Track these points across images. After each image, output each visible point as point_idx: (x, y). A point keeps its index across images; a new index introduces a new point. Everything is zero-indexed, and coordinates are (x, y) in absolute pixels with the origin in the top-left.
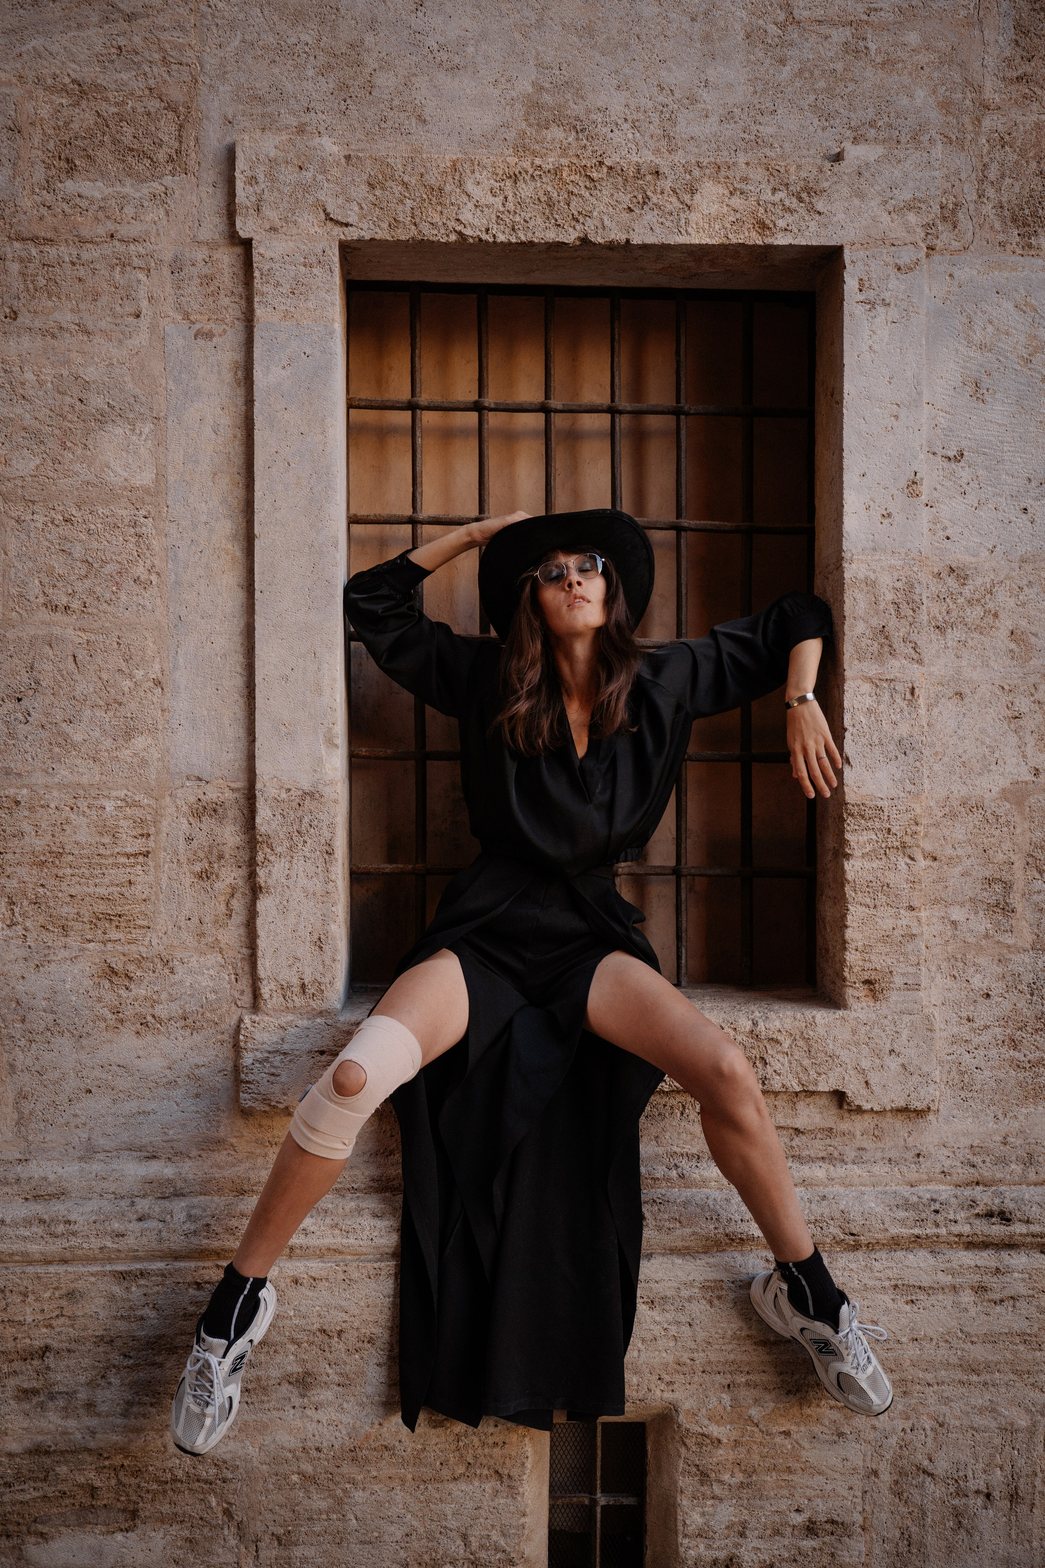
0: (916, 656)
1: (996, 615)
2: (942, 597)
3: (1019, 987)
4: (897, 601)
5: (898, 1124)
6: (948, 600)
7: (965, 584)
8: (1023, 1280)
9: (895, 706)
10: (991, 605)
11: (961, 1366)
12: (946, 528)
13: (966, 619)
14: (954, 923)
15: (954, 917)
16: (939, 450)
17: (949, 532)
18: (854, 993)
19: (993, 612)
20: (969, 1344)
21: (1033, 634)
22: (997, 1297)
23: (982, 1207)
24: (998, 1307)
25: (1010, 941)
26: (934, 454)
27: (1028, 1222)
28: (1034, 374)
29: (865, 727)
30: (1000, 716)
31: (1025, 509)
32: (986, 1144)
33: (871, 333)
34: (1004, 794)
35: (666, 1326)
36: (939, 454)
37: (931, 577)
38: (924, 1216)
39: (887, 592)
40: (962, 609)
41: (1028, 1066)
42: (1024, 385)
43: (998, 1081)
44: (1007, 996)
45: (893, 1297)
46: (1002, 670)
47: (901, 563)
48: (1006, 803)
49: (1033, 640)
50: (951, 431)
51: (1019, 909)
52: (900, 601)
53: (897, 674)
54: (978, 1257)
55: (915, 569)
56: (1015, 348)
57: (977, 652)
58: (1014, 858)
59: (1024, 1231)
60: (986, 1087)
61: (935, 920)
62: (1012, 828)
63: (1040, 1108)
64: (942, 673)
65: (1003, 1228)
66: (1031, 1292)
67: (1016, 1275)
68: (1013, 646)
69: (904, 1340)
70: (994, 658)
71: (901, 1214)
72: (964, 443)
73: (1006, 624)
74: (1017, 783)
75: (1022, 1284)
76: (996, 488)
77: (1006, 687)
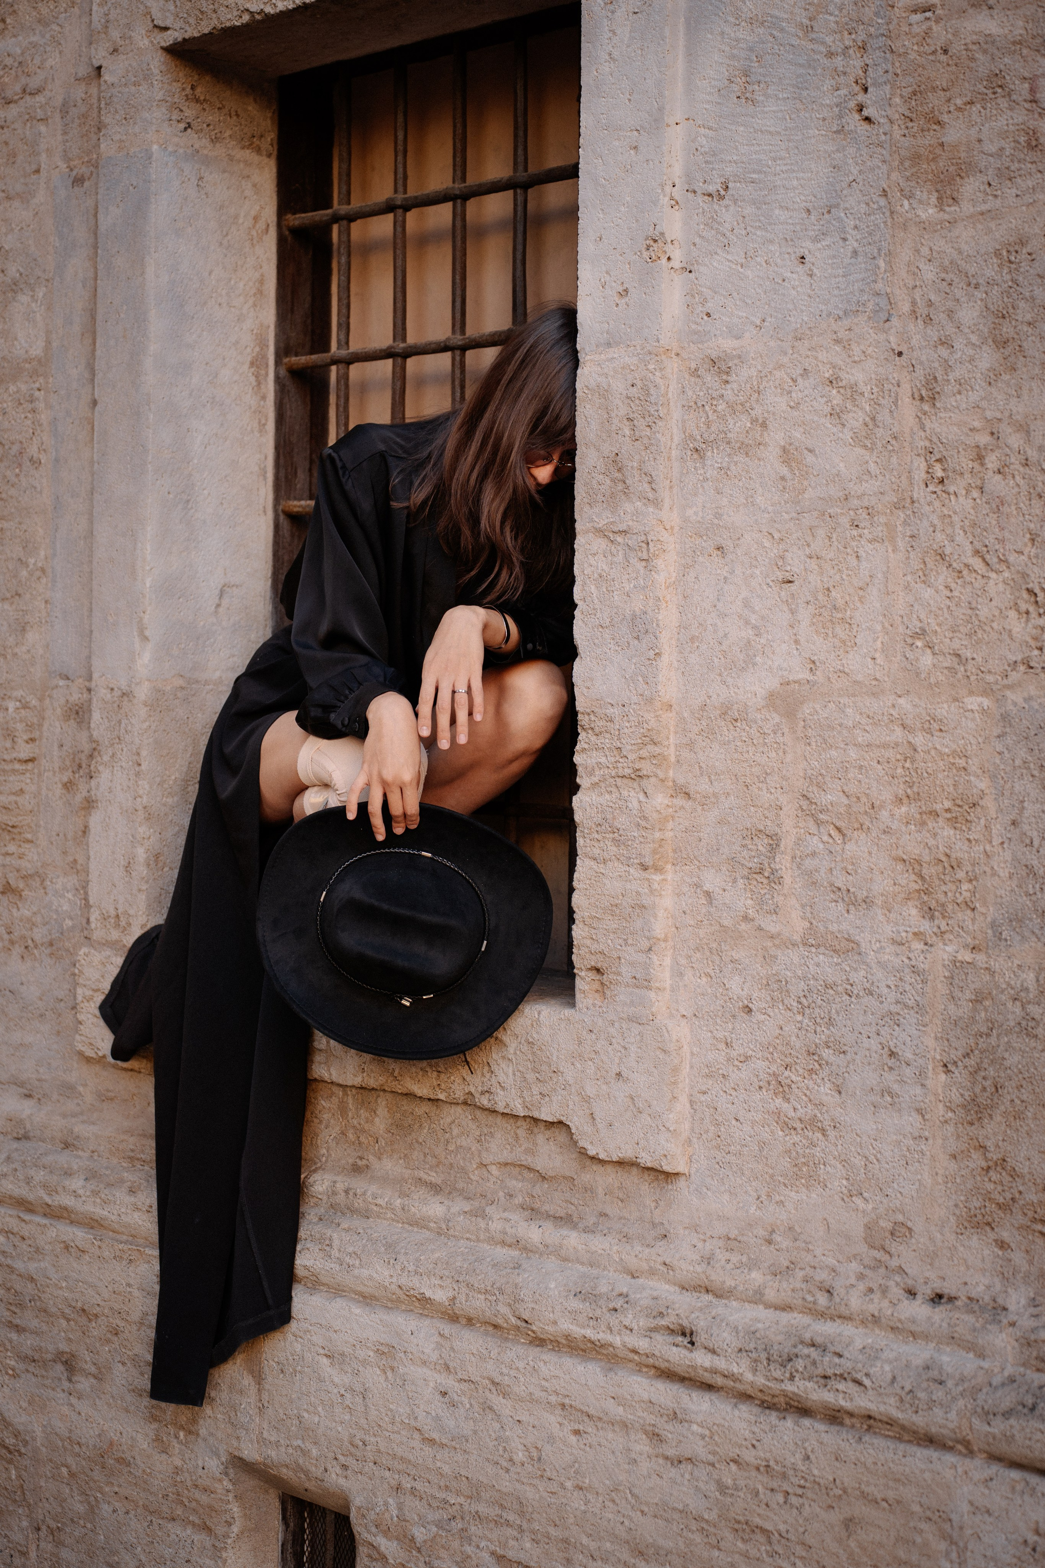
0: (651, 495)
1: (764, 425)
2: (700, 404)
3: (786, 1002)
4: (631, 416)
5: (645, 1187)
6: (707, 408)
7: (727, 382)
8: (703, 1437)
9: (630, 570)
10: (758, 411)
11: (627, 1542)
12: (705, 300)
13: (729, 435)
14: (708, 894)
15: (707, 887)
16: (700, 186)
17: (710, 306)
18: (584, 983)
19: (760, 421)
20: (639, 1513)
21: (810, 451)
22: (671, 1452)
23: (673, 1318)
24: (673, 1470)
25: (773, 928)
26: (695, 192)
27: (713, 1352)
28: (815, 47)
29: (596, 601)
30: (768, 581)
31: (803, 258)
32: (745, 1239)
33: (611, 35)
34: (772, 700)
35: (343, 1392)
36: (699, 192)
37: (687, 376)
38: (598, 1312)
39: (620, 404)
40: (722, 418)
41: (798, 1125)
42: (801, 65)
43: (762, 1145)
44: (771, 1014)
45: (560, 1420)
46: (770, 509)
47: (635, 360)
48: (774, 715)
49: (810, 459)
50: (714, 155)
51: (787, 880)
52: (636, 415)
53: (630, 523)
54: (653, 1389)
55: (651, 367)
56: (792, 13)
57: (741, 484)
58: (783, 800)
59: (707, 1364)
60: (745, 1149)
61: (685, 889)
62: (781, 754)
63: (814, 1196)
64: (699, 519)
65: (684, 1352)
66: (711, 1458)
67: (695, 1427)
68: (784, 471)
69: (569, 1484)
70: (760, 491)
71: (575, 1304)
72: (729, 170)
73: (776, 437)
74: (788, 683)
75: (701, 1443)
76: (766, 231)
77: (777, 536)
